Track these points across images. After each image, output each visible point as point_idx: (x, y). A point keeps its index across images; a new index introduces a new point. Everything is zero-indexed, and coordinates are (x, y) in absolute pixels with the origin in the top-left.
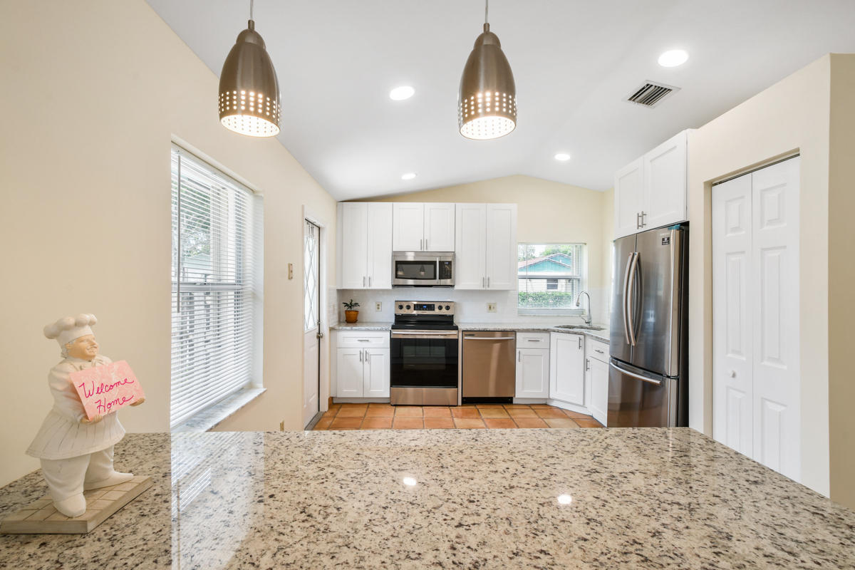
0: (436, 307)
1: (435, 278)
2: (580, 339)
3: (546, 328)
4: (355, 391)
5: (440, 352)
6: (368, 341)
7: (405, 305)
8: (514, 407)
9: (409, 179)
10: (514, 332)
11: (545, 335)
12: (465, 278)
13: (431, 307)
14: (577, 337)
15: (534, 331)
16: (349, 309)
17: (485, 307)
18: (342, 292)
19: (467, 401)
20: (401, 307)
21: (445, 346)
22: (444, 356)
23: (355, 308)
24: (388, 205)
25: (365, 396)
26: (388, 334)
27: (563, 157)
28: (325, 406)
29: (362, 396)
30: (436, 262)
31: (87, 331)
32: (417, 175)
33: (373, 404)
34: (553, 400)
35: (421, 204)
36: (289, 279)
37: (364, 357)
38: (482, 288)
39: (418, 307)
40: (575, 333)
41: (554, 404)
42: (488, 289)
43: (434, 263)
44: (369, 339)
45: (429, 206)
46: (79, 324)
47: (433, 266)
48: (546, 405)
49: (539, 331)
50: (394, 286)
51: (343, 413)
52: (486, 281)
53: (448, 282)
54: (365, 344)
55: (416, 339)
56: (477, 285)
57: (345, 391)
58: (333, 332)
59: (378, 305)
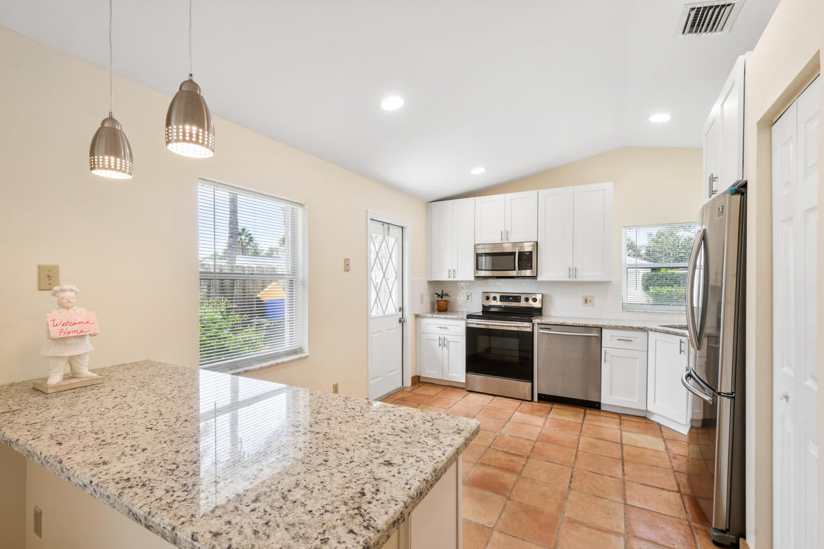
0: (523, 298)
1: (515, 269)
2: (681, 342)
3: (642, 325)
4: (436, 372)
5: (514, 343)
6: (446, 328)
7: (492, 295)
8: (602, 414)
9: (478, 174)
10: (600, 329)
11: (642, 335)
12: (550, 268)
13: (516, 298)
14: (679, 338)
15: (624, 328)
16: (440, 299)
17: (581, 300)
18: (432, 283)
19: (543, 398)
20: (488, 298)
21: (518, 338)
22: (517, 349)
23: (445, 298)
24: (471, 200)
25: (444, 379)
26: (464, 323)
27: (660, 118)
28: (408, 383)
29: (441, 378)
30: (515, 253)
31: (68, 294)
32: (486, 168)
33: (452, 387)
34: (653, 414)
35: (503, 195)
36: (345, 271)
37: (443, 343)
38: (567, 279)
39: (504, 298)
40: (676, 334)
41: (654, 418)
42: (575, 280)
43: (514, 254)
44: (448, 327)
45: (509, 197)
46: (65, 291)
47: (513, 257)
48: (645, 418)
49: (632, 329)
50: (477, 278)
51: (421, 390)
52: (573, 271)
53: (528, 273)
54: (443, 331)
55: (490, 329)
56: (562, 276)
57: (427, 371)
58: (418, 318)
59: (468, 296)
